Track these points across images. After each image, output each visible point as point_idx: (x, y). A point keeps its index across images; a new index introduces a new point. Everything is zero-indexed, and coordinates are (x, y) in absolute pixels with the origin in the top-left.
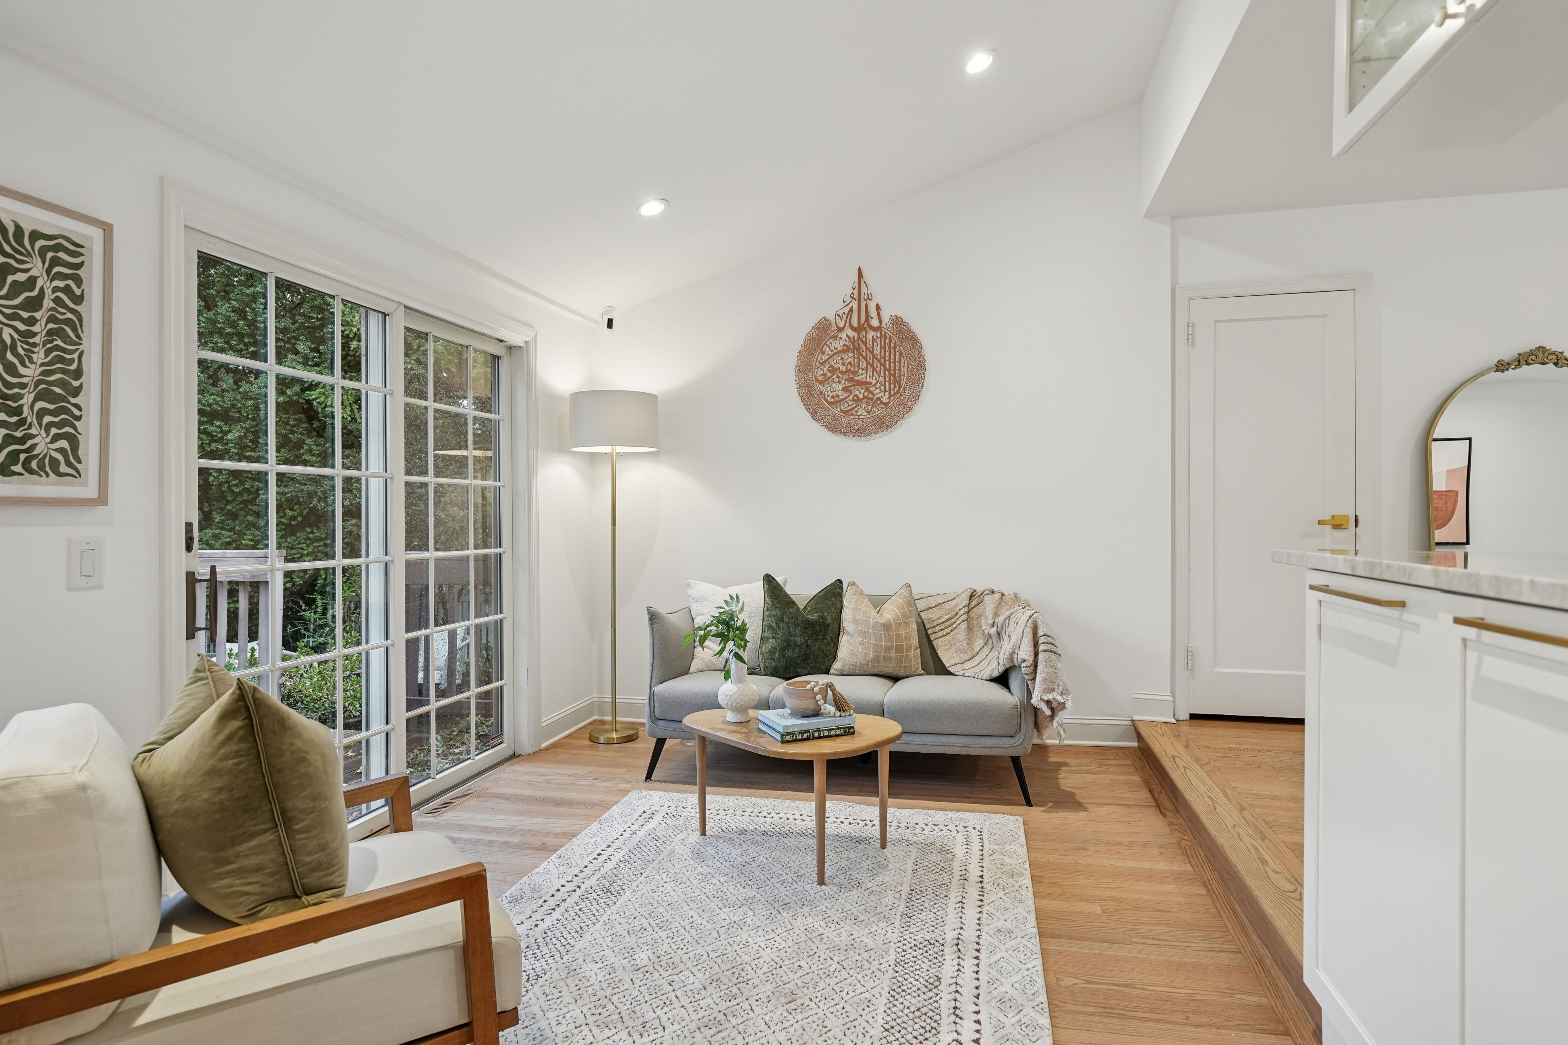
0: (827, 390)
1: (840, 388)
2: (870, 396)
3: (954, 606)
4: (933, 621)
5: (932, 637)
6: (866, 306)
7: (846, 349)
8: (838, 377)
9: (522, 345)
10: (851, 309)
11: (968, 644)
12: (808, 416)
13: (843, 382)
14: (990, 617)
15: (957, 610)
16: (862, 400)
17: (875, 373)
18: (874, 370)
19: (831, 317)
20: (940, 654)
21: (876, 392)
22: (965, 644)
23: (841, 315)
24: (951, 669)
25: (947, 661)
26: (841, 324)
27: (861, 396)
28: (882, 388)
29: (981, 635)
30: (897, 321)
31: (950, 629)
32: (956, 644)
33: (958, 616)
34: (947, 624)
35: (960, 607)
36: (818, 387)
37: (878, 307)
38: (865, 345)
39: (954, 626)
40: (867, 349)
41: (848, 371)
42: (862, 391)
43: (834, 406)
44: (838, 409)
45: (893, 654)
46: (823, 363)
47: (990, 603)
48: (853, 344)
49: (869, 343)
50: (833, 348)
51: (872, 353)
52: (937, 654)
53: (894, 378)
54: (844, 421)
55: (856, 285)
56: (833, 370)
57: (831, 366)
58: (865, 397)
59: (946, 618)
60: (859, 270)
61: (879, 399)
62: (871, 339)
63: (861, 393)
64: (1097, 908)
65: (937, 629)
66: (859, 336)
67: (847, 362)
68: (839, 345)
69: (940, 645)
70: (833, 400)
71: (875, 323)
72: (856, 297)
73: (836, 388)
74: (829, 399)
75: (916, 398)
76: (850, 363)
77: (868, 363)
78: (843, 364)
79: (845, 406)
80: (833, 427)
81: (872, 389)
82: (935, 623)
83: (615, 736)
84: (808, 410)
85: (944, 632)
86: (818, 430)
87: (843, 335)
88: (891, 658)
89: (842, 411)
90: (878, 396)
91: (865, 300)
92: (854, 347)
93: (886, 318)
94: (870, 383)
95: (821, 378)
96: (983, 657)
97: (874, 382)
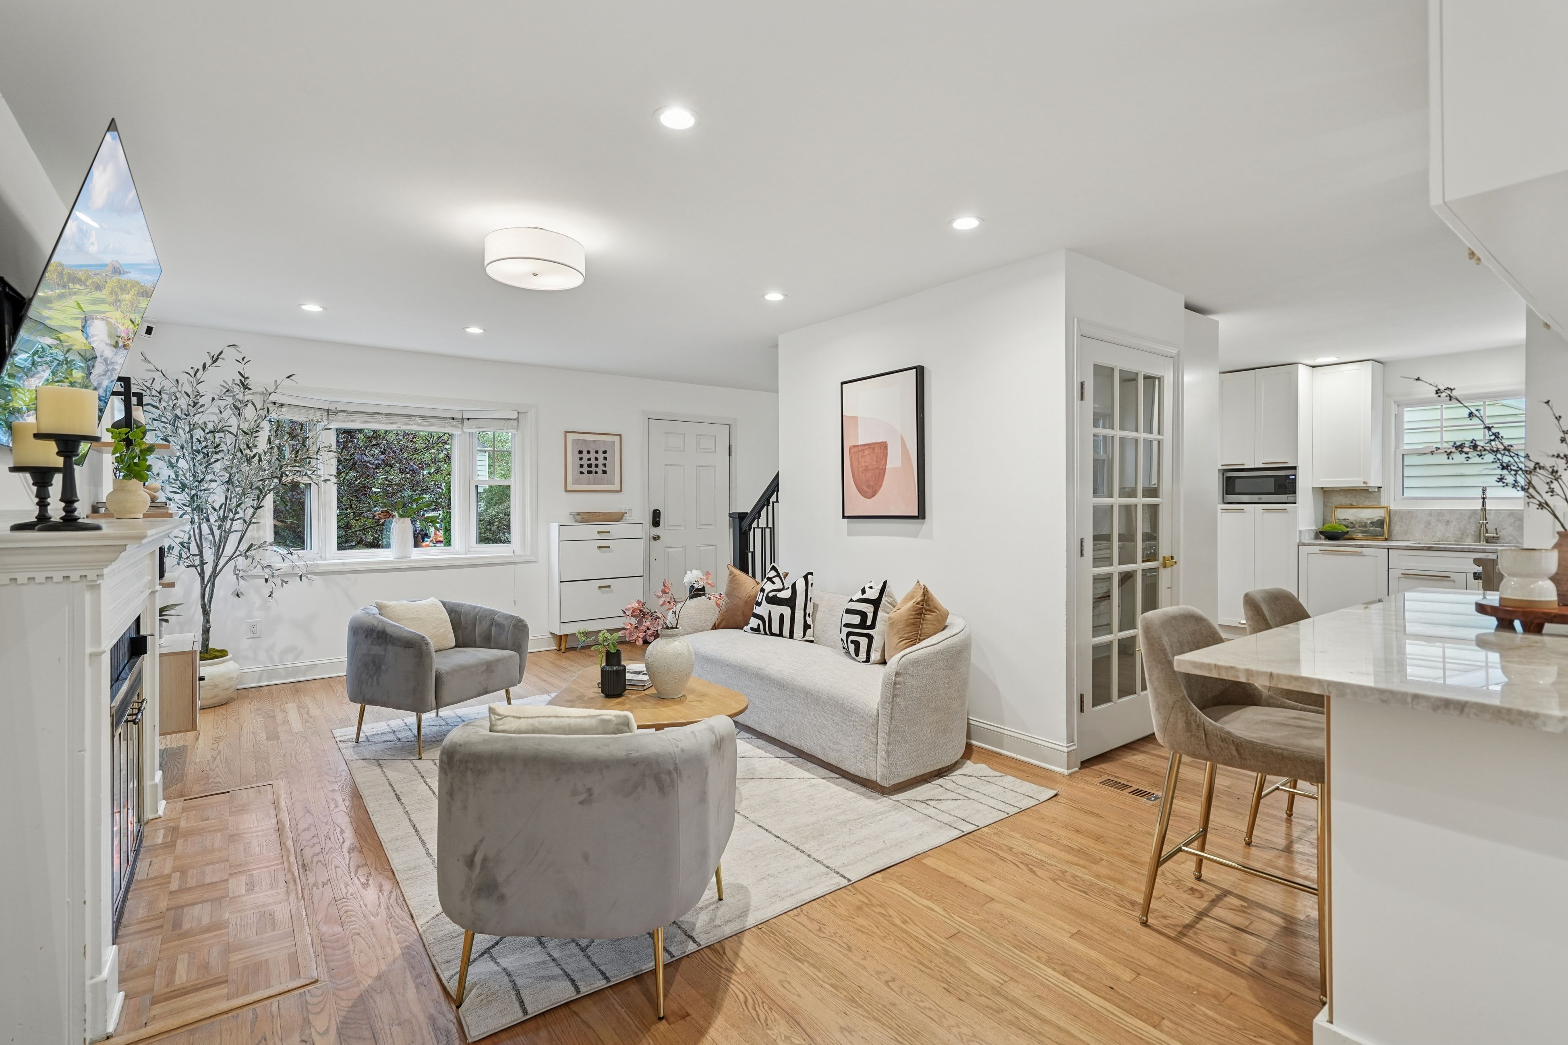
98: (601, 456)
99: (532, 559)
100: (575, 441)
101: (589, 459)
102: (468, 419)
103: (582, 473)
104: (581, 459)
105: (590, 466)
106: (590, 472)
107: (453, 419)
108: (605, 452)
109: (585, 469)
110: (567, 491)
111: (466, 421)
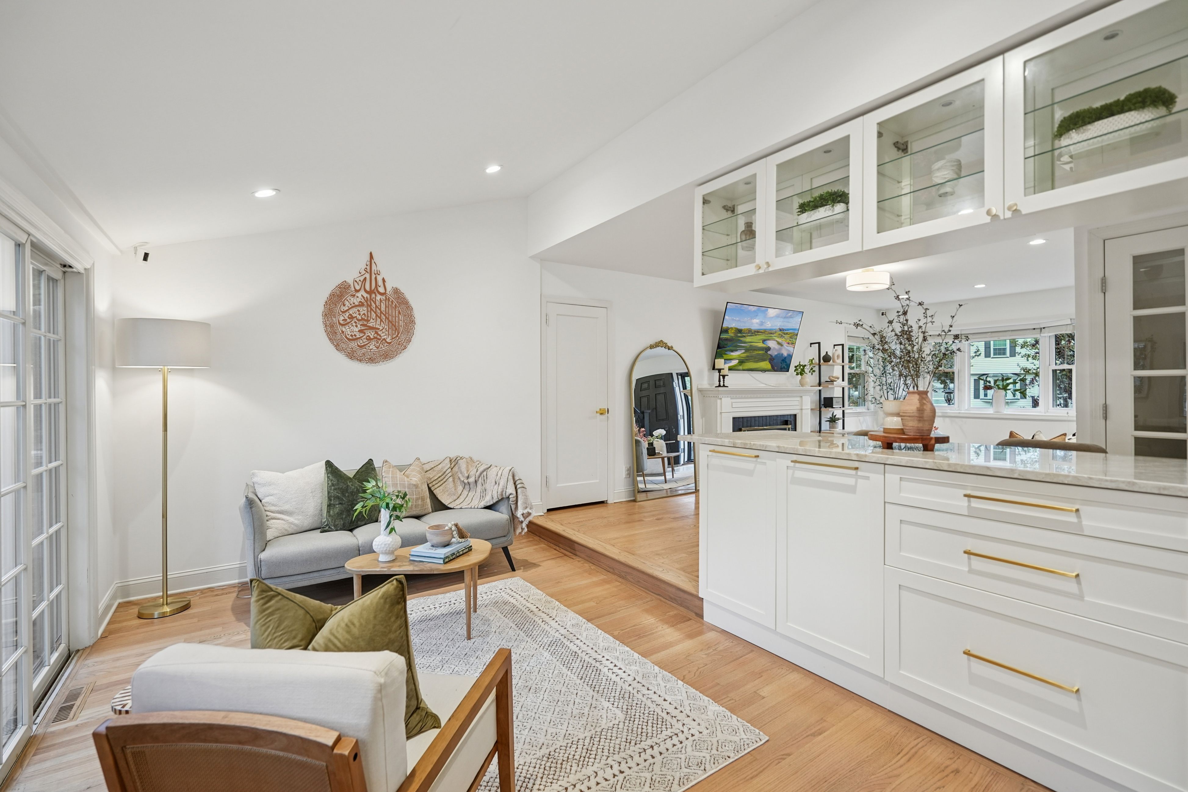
0: (347, 330)
1: (357, 330)
2: (378, 337)
3: (442, 468)
4: (431, 479)
5: (432, 489)
6: (376, 278)
7: (361, 304)
8: (355, 322)
9: (82, 271)
10: (365, 279)
11: (455, 490)
12: (332, 348)
13: (359, 326)
14: (465, 472)
15: (445, 470)
16: (373, 339)
17: (382, 323)
18: (381, 320)
19: (350, 281)
20: (439, 498)
21: (382, 335)
22: (453, 490)
23: (358, 281)
24: (449, 506)
25: (445, 500)
26: (358, 288)
27: (372, 337)
28: (387, 333)
29: (459, 484)
30: (396, 291)
31: (442, 482)
32: (447, 491)
33: (446, 474)
34: (439, 479)
35: (446, 468)
36: (340, 328)
37: (384, 280)
38: (375, 303)
39: (444, 480)
40: (376, 306)
41: (362, 319)
42: (373, 334)
43: (353, 342)
44: (356, 344)
45: (420, 502)
46: (344, 312)
47: (463, 464)
48: (366, 302)
49: (378, 303)
50: (352, 303)
51: (380, 309)
52: (437, 498)
53: (394, 327)
54: (360, 352)
55: (368, 263)
56: (351, 317)
57: (350, 315)
58: (375, 338)
59: (438, 476)
60: (371, 253)
61: (384, 339)
62: (379, 300)
63: (372, 334)
64: (592, 604)
65: (434, 483)
66: (370, 297)
67: (362, 313)
68: (356, 301)
69: (438, 493)
70: (351, 338)
71: (381, 290)
72: (369, 270)
73: (353, 329)
74: (348, 336)
75: (409, 341)
76: (364, 314)
77: (377, 315)
78: (359, 314)
79: (360, 342)
80: (351, 356)
81: (379, 333)
82: (432, 480)
83: (167, 609)
84: (333, 343)
85: (439, 484)
86: (341, 358)
87: (359, 294)
88: (418, 505)
89: (358, 346)
90: (383, 337)
91: (375, 274)
92: (366, 303)
93: (389, 289)
94: (379, 329)
95: (342, 322)
96: (466, 496)
97: (381, 328)
102: (1045, 328)
107: (1036, 330)
111: (1043, 329)
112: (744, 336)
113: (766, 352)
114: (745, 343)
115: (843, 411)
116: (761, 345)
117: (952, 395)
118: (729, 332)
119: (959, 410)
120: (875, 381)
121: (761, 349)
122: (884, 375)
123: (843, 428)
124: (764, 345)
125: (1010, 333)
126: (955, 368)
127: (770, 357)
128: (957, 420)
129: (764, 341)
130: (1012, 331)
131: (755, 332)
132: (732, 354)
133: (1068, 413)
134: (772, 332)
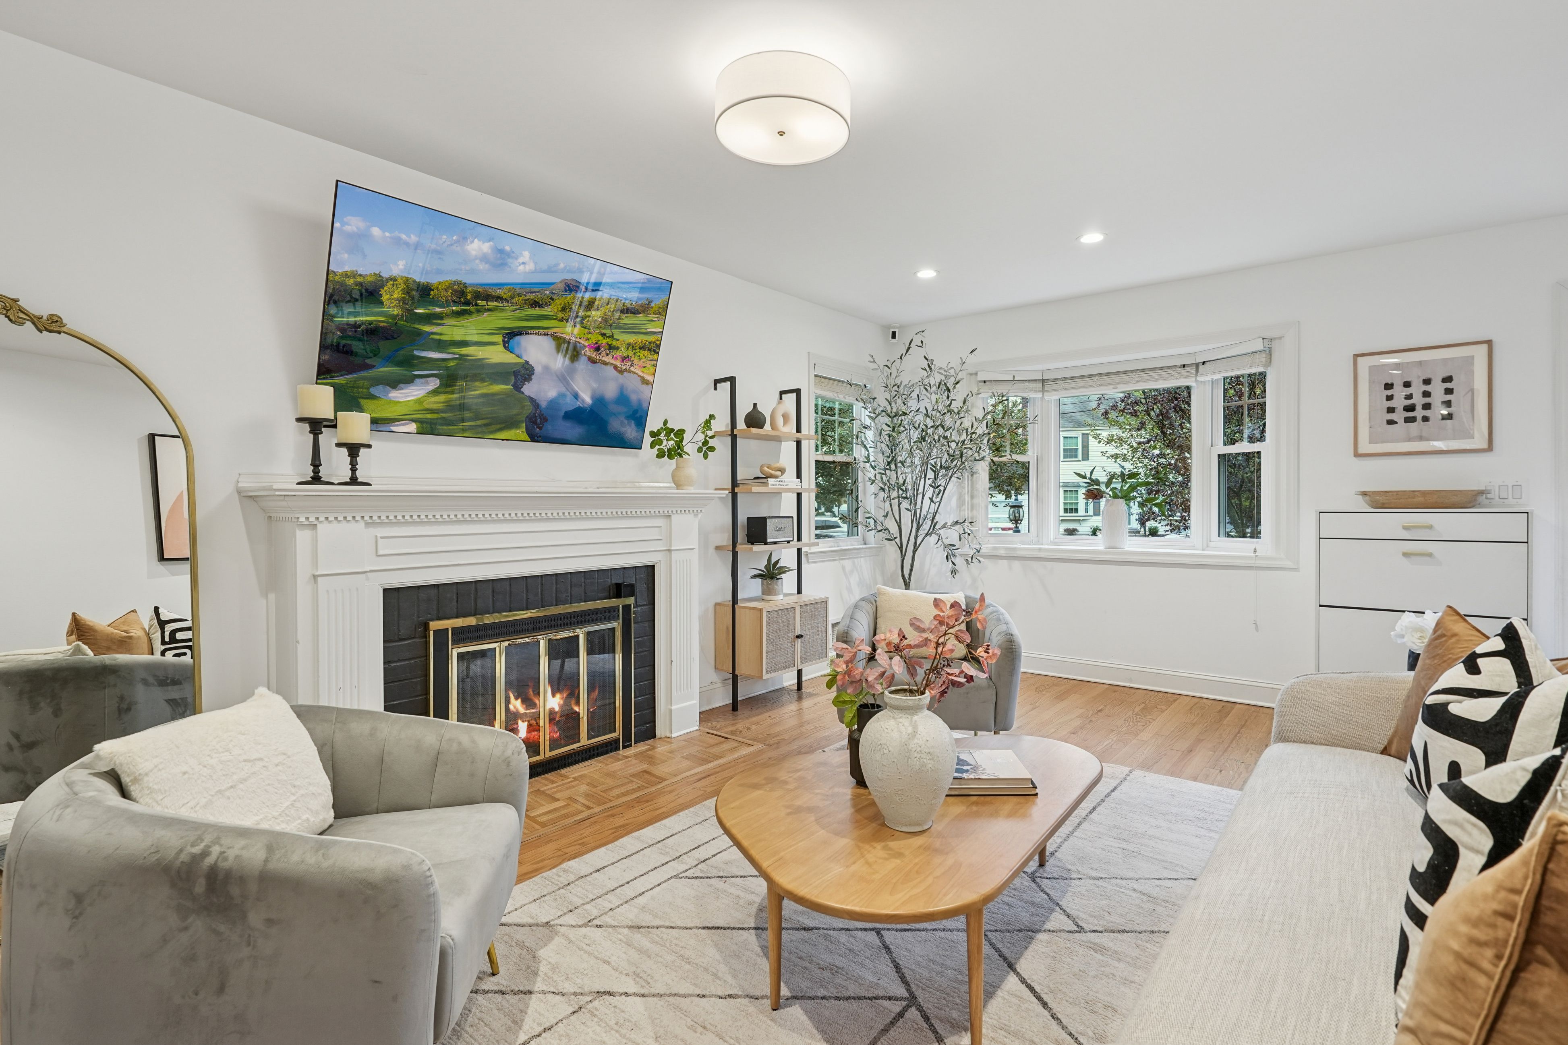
98: (1437, 389)
99: (1289, 564)
100: (1372, 369)
101: (1409, 397)
102: (1204, 363)
103: (1391, 422)
104: (1390, 398)
105: (1410, 408)
106: (1408, 420)
107: (1184, 366)
108: (1448, 379)
109: (1399, 416)
110: (1357, 455)
111: (1201, 366)
112: (440, 317)
113: (517, 388)
114: (441, 345)
115: (799, 551)
116: (496, 355)
117: (1021, 510)
118: (385, 298)
119: (1038, 543)
120: (873, 478)
121: (500, 373)
122: (893, 466)
123: (799, 591)
124: (509, 358)
125: (1137, 375)
126: (1030, 452)
127: (529, 409)
128: (1035, 565)
129: (511, 335)
130: (1141, 370)
131: (477, 296)
132: (394, 394)
133: (1255, 550)
134: (538, 297)
